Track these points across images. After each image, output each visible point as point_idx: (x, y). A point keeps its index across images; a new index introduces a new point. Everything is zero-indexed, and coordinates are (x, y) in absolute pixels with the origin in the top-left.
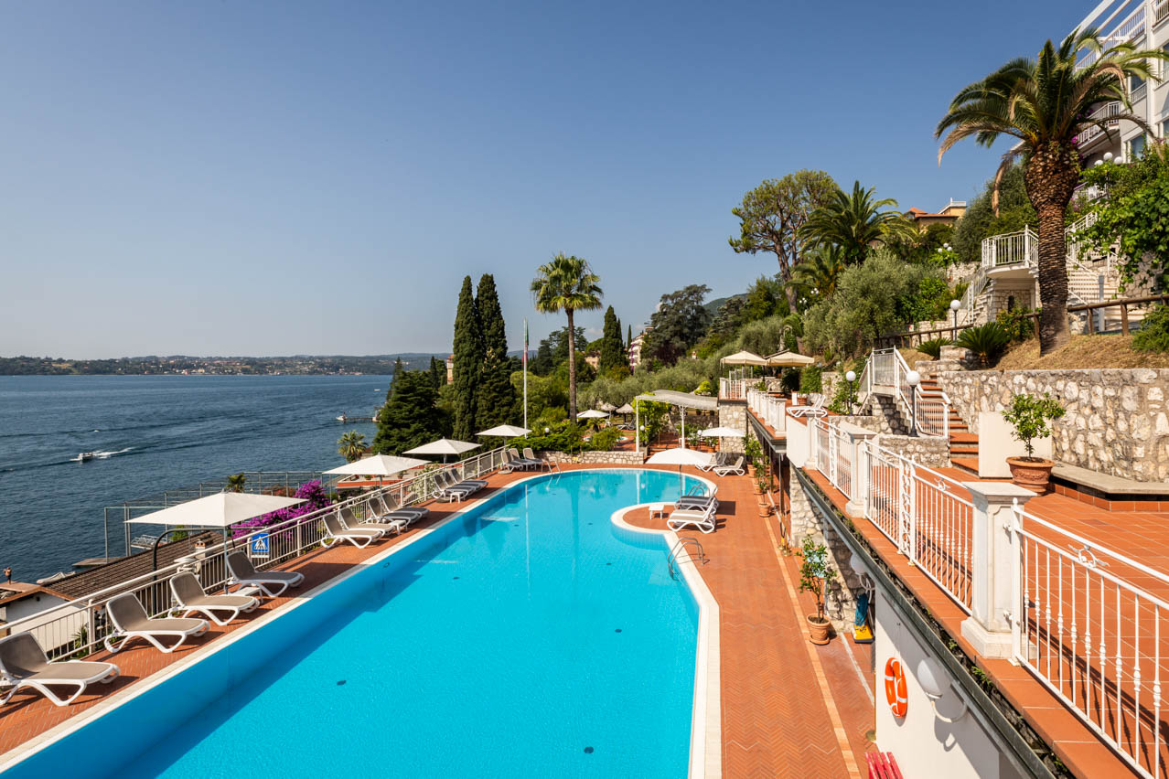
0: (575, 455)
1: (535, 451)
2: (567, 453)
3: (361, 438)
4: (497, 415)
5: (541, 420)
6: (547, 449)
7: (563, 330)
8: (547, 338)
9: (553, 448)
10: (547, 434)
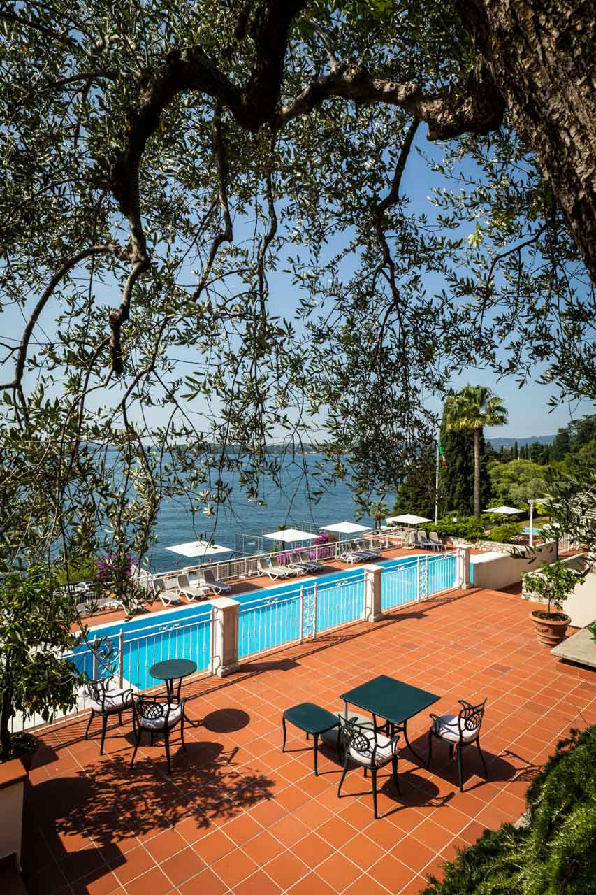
0: (474, 543)
1: (440, 536)
2: (467, 540)
3: (385, 506)
4: (420, 505)
5: (454, 512)
6: (450, 535)
7: (584, 419)
8: (565, 426)
9: (456, 534)
10: (454, 523)
